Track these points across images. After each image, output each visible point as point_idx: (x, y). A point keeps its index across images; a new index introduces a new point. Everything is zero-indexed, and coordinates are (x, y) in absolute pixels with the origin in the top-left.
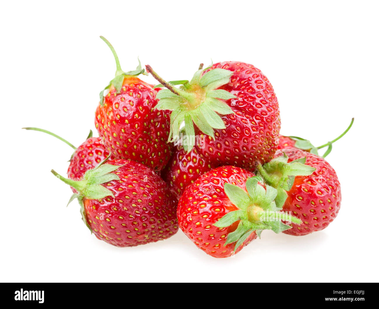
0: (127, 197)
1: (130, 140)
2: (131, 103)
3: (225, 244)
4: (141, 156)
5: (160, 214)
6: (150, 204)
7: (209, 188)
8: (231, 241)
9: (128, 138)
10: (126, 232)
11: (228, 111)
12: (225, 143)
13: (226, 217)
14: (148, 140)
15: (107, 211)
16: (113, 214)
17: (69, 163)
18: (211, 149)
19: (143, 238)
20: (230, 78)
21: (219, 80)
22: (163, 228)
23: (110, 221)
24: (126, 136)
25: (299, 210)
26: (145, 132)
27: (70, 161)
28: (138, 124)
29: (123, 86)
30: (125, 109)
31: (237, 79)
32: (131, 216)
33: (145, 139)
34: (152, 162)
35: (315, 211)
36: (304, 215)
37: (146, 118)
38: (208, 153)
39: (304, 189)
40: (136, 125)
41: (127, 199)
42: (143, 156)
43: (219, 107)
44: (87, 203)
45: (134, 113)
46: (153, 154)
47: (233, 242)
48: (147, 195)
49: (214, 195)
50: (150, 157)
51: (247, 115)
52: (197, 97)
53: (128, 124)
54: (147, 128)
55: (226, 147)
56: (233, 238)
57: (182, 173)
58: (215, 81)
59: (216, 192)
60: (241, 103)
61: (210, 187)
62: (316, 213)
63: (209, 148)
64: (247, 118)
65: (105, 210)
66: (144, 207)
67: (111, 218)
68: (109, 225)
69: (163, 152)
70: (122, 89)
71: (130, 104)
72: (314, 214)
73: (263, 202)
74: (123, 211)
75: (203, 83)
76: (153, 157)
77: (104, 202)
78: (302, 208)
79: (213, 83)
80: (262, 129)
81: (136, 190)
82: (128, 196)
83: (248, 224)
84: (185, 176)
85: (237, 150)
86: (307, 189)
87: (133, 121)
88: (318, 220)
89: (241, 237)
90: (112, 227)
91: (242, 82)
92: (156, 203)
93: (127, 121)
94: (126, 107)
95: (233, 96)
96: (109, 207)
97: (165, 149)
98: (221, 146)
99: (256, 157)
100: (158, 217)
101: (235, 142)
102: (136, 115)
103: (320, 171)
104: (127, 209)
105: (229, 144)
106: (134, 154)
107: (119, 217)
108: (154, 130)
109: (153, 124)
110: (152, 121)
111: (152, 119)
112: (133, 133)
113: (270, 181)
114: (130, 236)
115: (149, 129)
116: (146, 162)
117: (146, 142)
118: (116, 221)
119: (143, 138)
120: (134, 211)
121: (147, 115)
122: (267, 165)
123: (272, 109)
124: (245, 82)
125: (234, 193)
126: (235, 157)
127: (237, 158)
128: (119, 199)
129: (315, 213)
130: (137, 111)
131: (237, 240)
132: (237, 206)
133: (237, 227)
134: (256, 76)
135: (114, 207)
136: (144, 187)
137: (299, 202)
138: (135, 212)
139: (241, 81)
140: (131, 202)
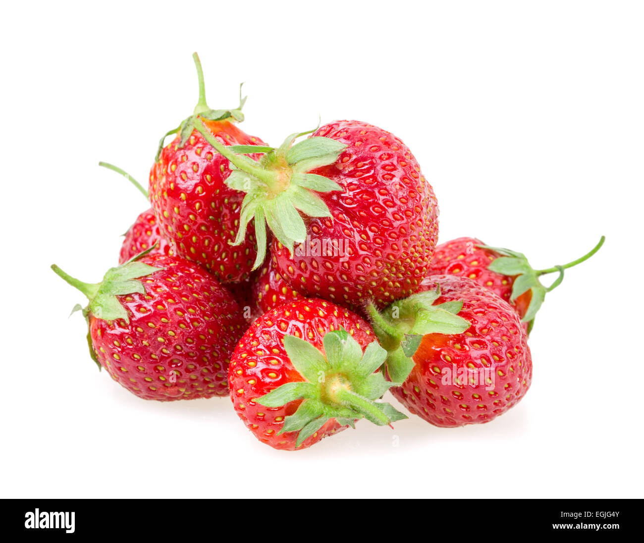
0: (150, 324)
1: (186, 227)
2: (195, 167)
3: (280, 431)
4: (204, 255)
5: (207, 358)
6: (189, 340)
7: (270, 335)
8: (290, 429)
9: (184, 224)
10: (145, 380)
11: (321, 210)
12: (311, 264)
13: (281, 390)
14: (216, 231)
15: (116, 343)
16: (123, 349)
17: (124, 238)
18: (290, 268)
19: (177, 393)
20: (339, 156)
21: (317, 157)
22: (213, 380)
23: (120, 360)
24: (181, 220)
25: (434, 389)
26: (211, 217)
27: (125, 235)
28: (200, 203)
29: (192, 135)
30: (184, 176)
31: (352, 159)
32: (153, 356)
33: (211, 229)
34: (222, 267)
35: (461, 395)
36: (444, 398)
37: (215, 195)
38: (286, 274)
39: (444, 356)
40: (197, 205)
41: (151, 328)
42: (207, 255)
43: (307, 202)
44: (93, 322)
45: (196, 185)
46: (224, 255)
47: (293, 431)
48: (187, 325)
49: (274, 347)
50: (219, 259)
51: (355, 223)
52: (280, 180)
53: (184, 201)
54: (216, 211)
55: (313, 270)
56: (292, 424)
57: (271, 292)
58: (307, 158)
59: (279, 343)
60: (348, 201)
61: (272, 333)
62: (462, 399)
63: (288, 266)
64: (355, 226)
65: (114, 340)
66: (178, 345)
67: (120, 354)
68: (118, 365)
69: (242, 253)
70: (188, 141)
71: (193, 168)
72: (458, 399)
73: (353, 372)
74: (141, 347)
75: (291, 159)
76: (222, 260)
77: (115, 326)
78: (438, 387)
79: (305, 161)
80: (380, 248)
81: (167, 316)
82: (153, 323)
83: (318, 406)
84: (274, 297)
85: (331, 278)
86: (450, 357)
87: (192, 197)
88: (468, 410)
89: (306, 425)
90: (122, 369)
91: (359, 164)
92: (202, 339)
93: (183, 196)
94: (185, 173)
95: (336, 187)
96: (121, 337)
97: (247, 248)
98: (306, 266)
99: (371, 292)
100: (202, 363)
101: (328, 264)
102: (199, 189)
103: (485, 328)
104: (148, 345)
105: (318, 266)
106: (192, 250)
107: (133, 355)
108: (229, 217)
109: (228, 205)
110: (226, 201)
111: (227, 197)
112: (191, 217)
113: (391, 333)
114: (153, 386)
115: (220, 212)
116: (213, 266)
117: (212, 234)
118: (127, 360)
119: (207, 227)
120: (160, 349)
121: (218, 191)
122: (398, 303)
123: (404, 217)
124: (365, 165)
125: (301, 352)
126: (329, 288)
127: (333, 289)
128: (138, 327)
129: (460, 398)
130: (202, 182)
131: (299, 429)
132: (302, 375)
133: (296, 410)
134: (386, 157)
135: (128, 338)
136: (184, 312)
137: (433, 375)
138: (161, 351)
139: (357, 163)
140: (156, 333)
